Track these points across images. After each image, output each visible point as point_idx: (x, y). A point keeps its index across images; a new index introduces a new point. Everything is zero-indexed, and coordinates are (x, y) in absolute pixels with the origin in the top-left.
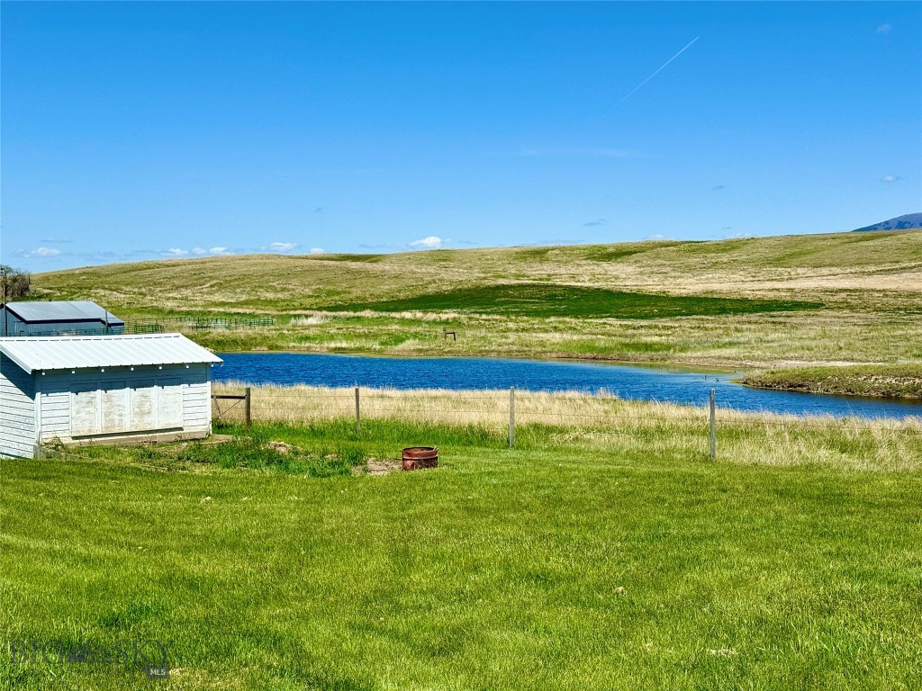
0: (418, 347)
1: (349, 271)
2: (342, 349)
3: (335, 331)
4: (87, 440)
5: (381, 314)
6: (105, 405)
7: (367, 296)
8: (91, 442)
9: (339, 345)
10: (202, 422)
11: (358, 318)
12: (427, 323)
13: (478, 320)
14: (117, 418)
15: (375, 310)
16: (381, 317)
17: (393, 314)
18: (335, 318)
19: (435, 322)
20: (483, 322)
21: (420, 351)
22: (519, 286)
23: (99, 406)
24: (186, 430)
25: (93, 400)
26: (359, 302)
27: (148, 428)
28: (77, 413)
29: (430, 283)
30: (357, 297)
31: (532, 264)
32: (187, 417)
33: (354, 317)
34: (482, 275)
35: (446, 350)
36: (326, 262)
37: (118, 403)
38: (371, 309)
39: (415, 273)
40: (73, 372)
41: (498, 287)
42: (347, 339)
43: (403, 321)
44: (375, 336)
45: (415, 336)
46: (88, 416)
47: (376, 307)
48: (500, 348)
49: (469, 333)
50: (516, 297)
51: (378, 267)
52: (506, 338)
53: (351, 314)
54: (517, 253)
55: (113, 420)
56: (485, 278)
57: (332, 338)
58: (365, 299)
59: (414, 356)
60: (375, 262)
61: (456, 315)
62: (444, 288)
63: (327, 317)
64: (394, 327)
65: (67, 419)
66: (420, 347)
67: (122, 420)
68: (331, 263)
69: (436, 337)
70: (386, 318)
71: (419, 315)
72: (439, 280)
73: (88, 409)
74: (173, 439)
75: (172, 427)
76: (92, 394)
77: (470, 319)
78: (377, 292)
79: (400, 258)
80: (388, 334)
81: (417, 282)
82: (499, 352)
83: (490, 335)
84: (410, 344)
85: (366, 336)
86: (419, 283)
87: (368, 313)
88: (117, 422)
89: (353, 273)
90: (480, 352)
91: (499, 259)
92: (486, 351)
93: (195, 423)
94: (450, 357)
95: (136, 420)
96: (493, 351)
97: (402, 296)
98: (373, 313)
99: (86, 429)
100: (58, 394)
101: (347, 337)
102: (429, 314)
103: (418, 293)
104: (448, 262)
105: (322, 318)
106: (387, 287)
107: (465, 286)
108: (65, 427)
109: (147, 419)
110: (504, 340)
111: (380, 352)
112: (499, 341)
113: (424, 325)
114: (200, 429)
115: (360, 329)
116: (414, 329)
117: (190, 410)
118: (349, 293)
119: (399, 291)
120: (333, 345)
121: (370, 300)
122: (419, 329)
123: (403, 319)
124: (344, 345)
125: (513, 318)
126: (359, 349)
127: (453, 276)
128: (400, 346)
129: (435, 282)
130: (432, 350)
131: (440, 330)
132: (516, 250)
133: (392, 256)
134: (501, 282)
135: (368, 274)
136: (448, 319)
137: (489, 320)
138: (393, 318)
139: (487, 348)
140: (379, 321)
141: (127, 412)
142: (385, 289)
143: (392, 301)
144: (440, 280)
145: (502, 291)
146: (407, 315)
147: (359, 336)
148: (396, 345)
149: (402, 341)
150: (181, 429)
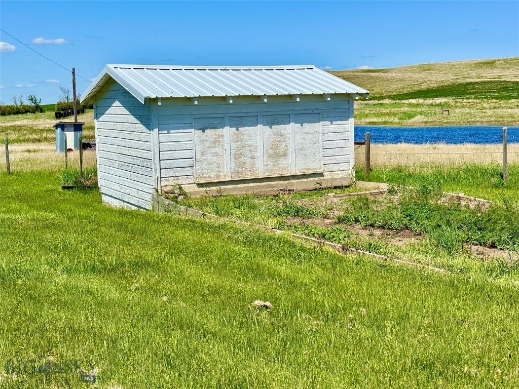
0: (424, 120)
1: (371, 77)
2: (374, 122)
3: (368, 112)
4: (214, 188)
5: (395, 101)
6: (234, 145)
7: (383, 92)
8: (218, 191)
9: (372, 120)
10: (344, 166)
11: (381, 104)
12: (427, 105)
13: (461, 103)
14: (248, 160)
15: (392, 99)
16: (395, 103)
17: (403, 101)
18: (366, 104)
19: (432, 105)
20: (465, 104)
21: (426, 122)
22: (482, 82)
23: (227, 146)
24: (327, 176)
25: (221, 139)
26: (379, 96)
27: (284, 173)
28: (203, 154)
29: (423, 83)
30: (377, 93)
31: (486, 70)
32: (327, 160)
33: (378, 104)
34: (455, 77)
35: (445, 121)
36: (356, 74)
37: (249, 143)
38: (389, 98)
39: (412, 77)
40: (196, 103)
41: (467, 84)
42: (376, 116)
43: (410, 105)
44: (395, 114)
45: (421, 113)
46: (215, 158)
47: (391, 97)
48: (482, 119)
49: (458, 111)
50: (480, 89)
51: (389, 75)
52: (485, 113)
53: (376, 102)
54: (475, 64)
55: (244, 164)
56: (458, 79)
57: (367, 116)
58: (382, 93)
59: (423, 126)
60: (386, 72)
61: (446, 100)
62: (432, 85)
63: (361, 104)
64: (406, 109)
65: (189, 162)
66: (426, 120)
67: (254, 163)
68: (360, 74)
69: (435, 114)
70: (400, 104)
71: (421, 101)
72: (428, 81)
73: (215, 150)
74: (312, 187)
75: (310, 172)
76: (219, 131)
77: (456, 102)
78: (390, 89)
79: (400, 70)
80: (403, 113)
81: (414, 82)
82: (482, 122)
83: (472, 111)
84: (418, 118)
85: (389, 114)
86: (416, 83)
87: (386, 101)
88: (248, 166)
89: (374, 79)
90: (469, 122)
91: (464, 68)
92: (472, 122)
93: (336, 167)
94: (448, 125)
95: (271, 163)
96: (478, 121)
97: (405, 91)
98: (390, 101)
99: (213, 175)
100: (181, 131)
101: (376, 115)
102: (427, 100)
103: (416, 89)
104: (431, 71)
105: (358, 105)
106: (395, 86)
107: (446, 84)
108: (188, 171)
109: (283, 162)
110: (484, 114)
111: (399, 123)
112: (481, 115)
113: (425, 107)
114: (341, 174)
115: (384, 110)
116: (419, 110)
117: (330, 152)
118: (372, 90)
119: (404, 88)
120: (368, 120)
121: (385, 94)
122: (423, 109)
123: (410, 104)
124: (375, 120)
125: (486, 100)
126: (385, 123)
127: (437, 78)
128: (412, 120)
129: (426, 82)
130: (434, 122)
131: (437, 110)
132: (474, 62)
133: (396, 69)
134: (469, 80)
135: (383, 80)
136: (441, 103)
137: (469, 103)
138: (404, 103)
139: (473, 120)
140: (395, 105)
141: (259, 154)
142: (395, 87)
143: (399, 95)
144: (430, 81)
145: (471, 86)
146: (413, 101)
147: (384, 114)
148: (409, 119)
149: (413, 117)
150: (321, 174)
